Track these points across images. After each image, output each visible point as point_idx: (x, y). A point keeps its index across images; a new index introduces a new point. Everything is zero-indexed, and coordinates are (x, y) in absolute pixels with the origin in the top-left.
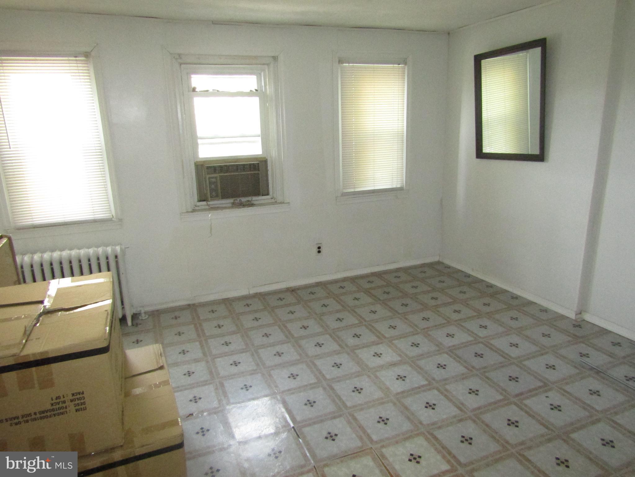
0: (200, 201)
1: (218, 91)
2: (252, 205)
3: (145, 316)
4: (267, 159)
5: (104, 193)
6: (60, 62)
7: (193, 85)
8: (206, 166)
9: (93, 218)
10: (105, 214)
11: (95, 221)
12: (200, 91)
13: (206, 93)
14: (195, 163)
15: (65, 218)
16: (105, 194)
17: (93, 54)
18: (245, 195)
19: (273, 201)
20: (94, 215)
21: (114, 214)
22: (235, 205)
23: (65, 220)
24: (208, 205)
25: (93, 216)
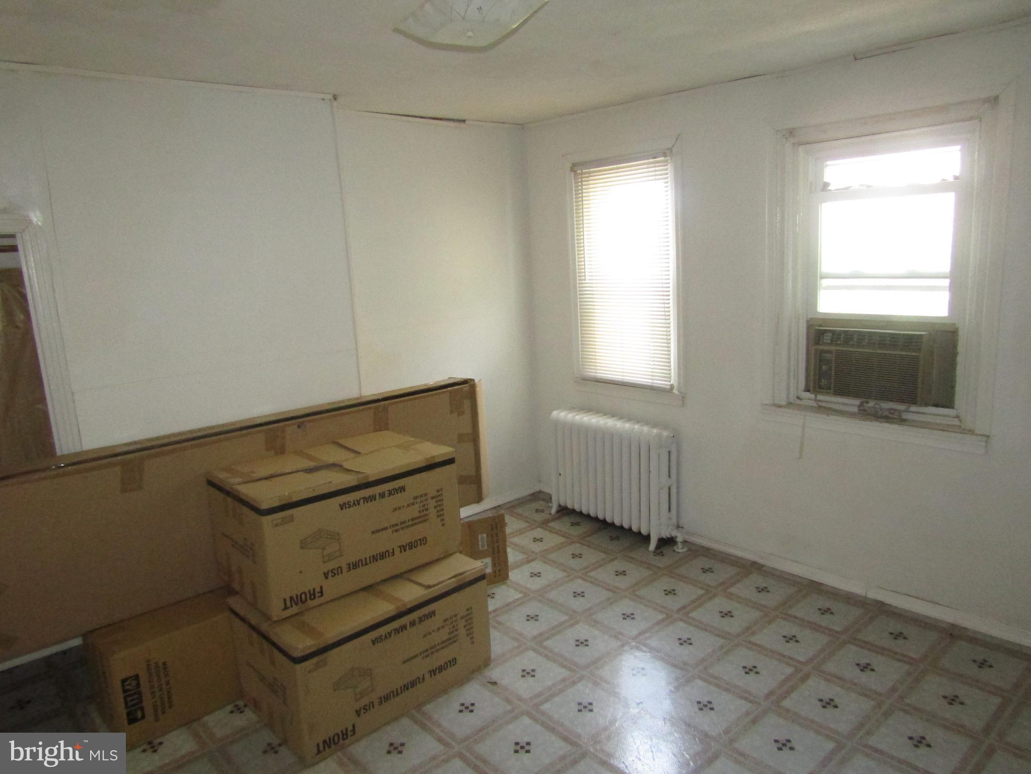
0: (807, 390)
1: (868, 186)
2: (902, 421)
3: (682, 548)
4: (957, 329)
5: (665, 351)
6: (641, 167)
7: (827, 179)
8: (816, 329)
9: (650, 384)
10: (662, 380)
11: (652, 389)
12: (836, 190)
13: (845, 193)
14: (808, 321)
15: (623, 376)
16: (667, 353)
17: (674, 150)
18: (884, 396)
19: (956, 422)
20: (653, 380)
21: (676, 385)
22: (865, 414)
23: (623, 379)
24: (816, 400)
25: (651, 381)
